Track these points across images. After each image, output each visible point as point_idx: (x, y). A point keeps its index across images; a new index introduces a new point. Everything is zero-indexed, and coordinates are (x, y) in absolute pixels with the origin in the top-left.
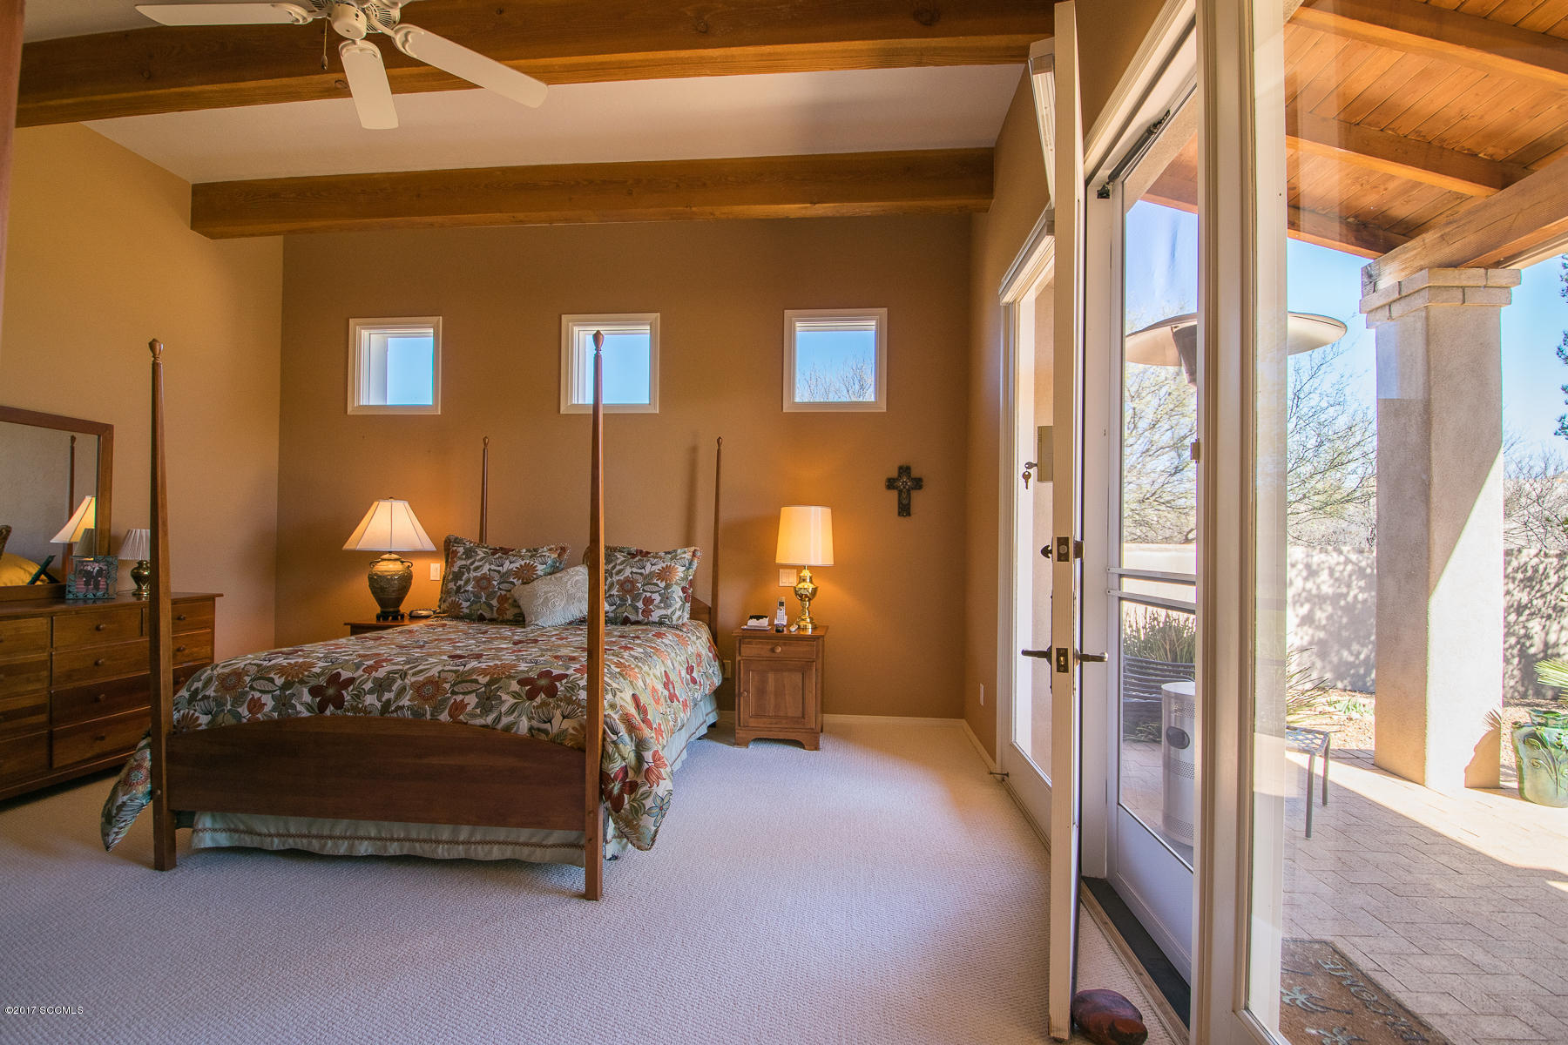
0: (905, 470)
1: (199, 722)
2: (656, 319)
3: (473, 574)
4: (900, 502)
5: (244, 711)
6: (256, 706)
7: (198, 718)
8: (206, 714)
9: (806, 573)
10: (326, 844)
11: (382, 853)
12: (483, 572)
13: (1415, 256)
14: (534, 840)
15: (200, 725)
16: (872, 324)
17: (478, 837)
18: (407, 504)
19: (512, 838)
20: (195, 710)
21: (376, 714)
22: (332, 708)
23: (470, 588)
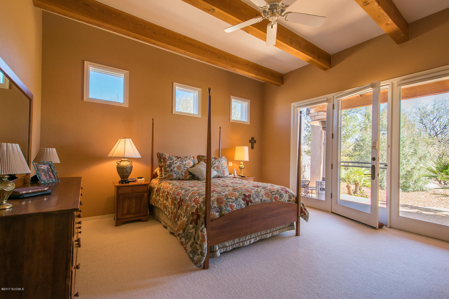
0: (253, 138)
1: (216, 215)
2: (201, 90)
3: (175, 165)
4: (252, 146)
5: (229, 208)
6: (231, 206)
7: (215, 214)
8: (217, 212)
9: (242, 163)
10: (244, 243)
11: (256, 241)
12: (178, 164)
13: (318, 109)
14: (284, 227)
15: (217, 216)
16: (247, 103)
17: (274, 230)
18: (131, 140)
19: (280, 228)
20: (213, 212)
21: (260, 203)
22: (250, 203)
23: (175, 169)
